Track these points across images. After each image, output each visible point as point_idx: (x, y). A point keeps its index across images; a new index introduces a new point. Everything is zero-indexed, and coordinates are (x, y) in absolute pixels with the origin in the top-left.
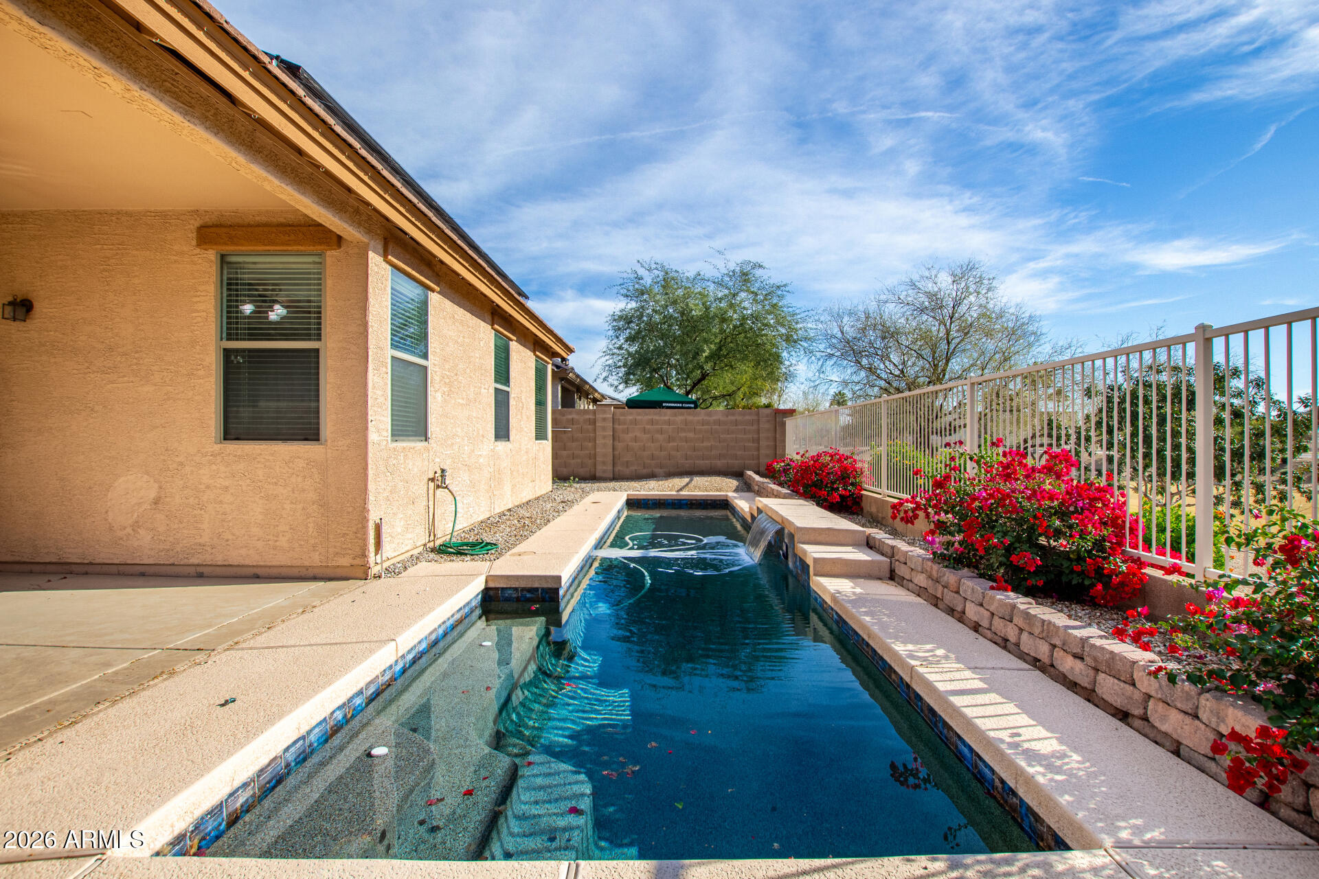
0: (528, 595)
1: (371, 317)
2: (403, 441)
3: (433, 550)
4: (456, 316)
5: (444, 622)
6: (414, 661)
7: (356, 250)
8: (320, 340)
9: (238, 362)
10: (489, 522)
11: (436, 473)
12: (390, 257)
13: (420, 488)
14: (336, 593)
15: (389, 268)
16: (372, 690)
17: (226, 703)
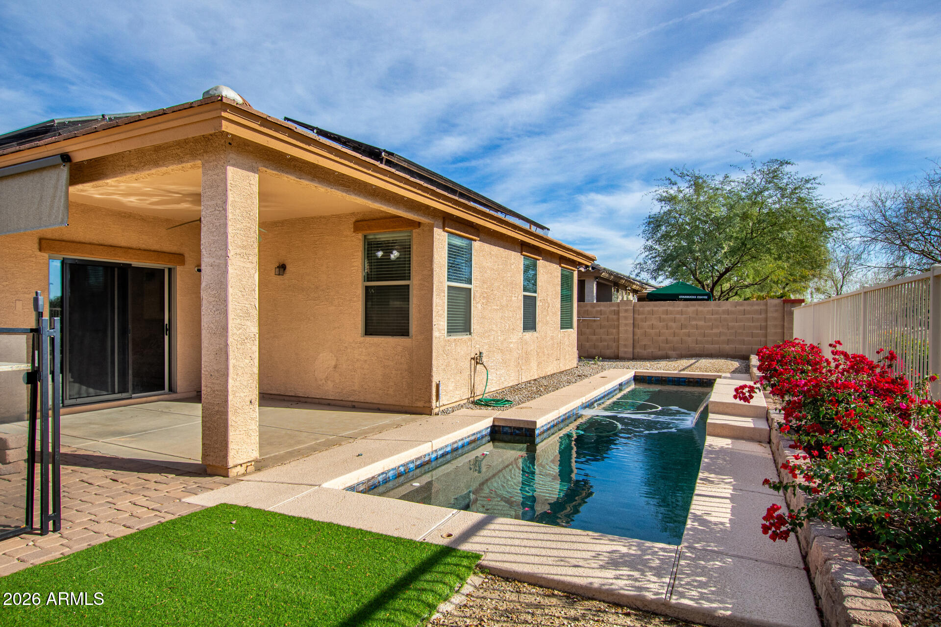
0: (517, 432)
1: (435, 265)
2: (454, 335)
3: (473, 402)
4: (492, 252)
5: (462, 439)
6: (443, 455)
7: (428, 228)
8: (410, 279)
9: (372, 293)
10: (516, 387)
11: (476, 354)
12: (446, 228)
13: (466, 364)
14: (413, 420)
15: (447, 234)
16: (418, 463)
17: (359, 455)
